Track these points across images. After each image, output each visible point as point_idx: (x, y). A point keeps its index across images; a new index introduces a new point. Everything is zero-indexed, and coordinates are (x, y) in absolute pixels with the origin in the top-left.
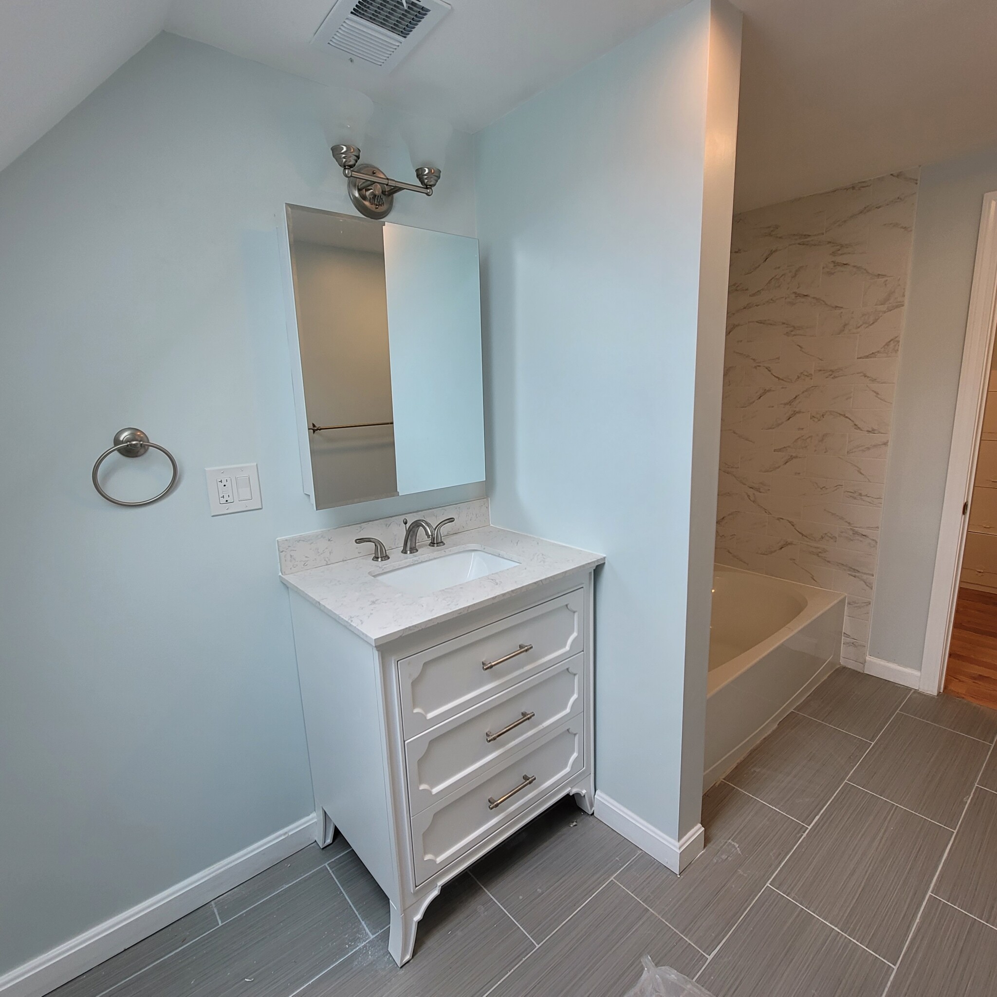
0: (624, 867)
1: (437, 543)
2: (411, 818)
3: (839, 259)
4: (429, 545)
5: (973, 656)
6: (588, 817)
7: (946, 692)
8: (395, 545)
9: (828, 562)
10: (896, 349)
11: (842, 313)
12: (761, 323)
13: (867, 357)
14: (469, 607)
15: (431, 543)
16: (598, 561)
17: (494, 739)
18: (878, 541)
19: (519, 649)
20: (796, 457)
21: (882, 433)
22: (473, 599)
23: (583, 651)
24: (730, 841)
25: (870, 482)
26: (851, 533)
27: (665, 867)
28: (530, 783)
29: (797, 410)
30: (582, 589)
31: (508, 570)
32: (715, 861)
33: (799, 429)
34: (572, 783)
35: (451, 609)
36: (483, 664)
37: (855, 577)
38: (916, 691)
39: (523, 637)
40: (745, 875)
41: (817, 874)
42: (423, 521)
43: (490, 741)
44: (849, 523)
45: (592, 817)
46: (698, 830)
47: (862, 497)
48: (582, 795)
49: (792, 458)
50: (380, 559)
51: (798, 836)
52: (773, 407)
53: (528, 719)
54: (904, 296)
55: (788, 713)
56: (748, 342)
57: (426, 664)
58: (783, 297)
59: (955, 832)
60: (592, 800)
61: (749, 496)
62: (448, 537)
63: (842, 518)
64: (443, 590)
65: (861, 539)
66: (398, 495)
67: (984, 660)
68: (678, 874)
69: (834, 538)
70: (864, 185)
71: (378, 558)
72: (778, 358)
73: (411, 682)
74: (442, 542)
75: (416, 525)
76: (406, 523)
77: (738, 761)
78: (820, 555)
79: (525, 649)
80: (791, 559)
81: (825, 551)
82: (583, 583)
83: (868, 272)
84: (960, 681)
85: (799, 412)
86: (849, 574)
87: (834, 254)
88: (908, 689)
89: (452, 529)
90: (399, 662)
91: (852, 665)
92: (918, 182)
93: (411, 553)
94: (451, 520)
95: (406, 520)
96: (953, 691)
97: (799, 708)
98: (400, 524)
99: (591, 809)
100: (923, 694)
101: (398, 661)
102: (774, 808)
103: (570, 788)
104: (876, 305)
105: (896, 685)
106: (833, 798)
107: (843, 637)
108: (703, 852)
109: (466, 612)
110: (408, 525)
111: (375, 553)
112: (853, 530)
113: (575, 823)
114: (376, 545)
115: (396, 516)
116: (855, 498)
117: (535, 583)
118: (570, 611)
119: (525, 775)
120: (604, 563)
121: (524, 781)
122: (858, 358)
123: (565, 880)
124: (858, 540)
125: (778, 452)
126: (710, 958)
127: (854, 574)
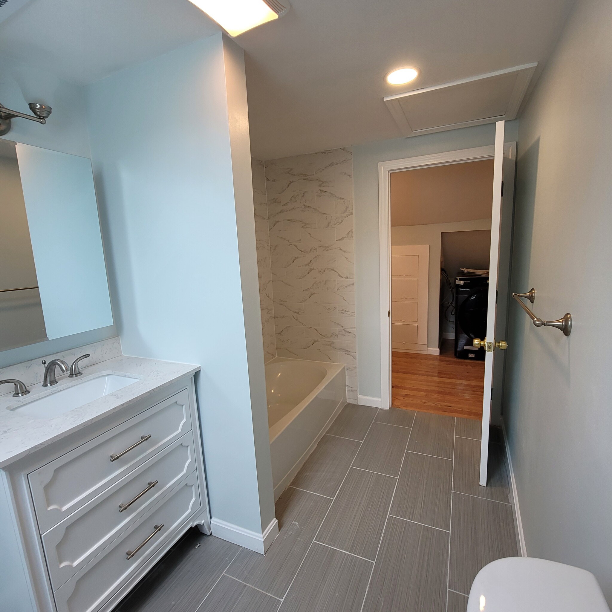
0: (232, 562)
1: (75, 374)
2: (54, 593)
3: (322, 189)
4: (69, 377)
5: (403, 386)
6: (208, 537)
7: (393, 406)
8: (37, 381)
9: (335, 348)
10: (352, 236)
11: (327, 217)
12: (289, 221)
13: (340, 240)
14: (92, 419)
15: (70, 375)
16: (195, 369)
17: (126, 508)
18: (356, 334)
19: (141, 439)
20: (314, 294)
21: (351, 279)
22: (97, 413)
23: (192, 430)
24: (293, 522)
25: (349, 304)
26: (344, 331)
27: (257, 552)
28: (159, 530)
29: (312, 268)
30: (186, 389)
31: (129, 386)
32: (286, 537)
33: (314, 278)
34: (193, 519)
35: (76, 424)
36: (111, 457)
37: (348, 354)
38: (381, 409)
39: (143, 431)
40: (302, 540)
41: (338, 524)
42: (58, 360)
43: (122, 511)
44: (342, 326)
45: (210, 537)
46: (275, 521)
47: (347, 312)
48: (202, 524)
49: (312, 294)
50: (20, 395)
51: (329, 506)
52: (300, 267)
53: (153, 486)
54: (352, 209)
55: (322, 436)
56: (284, 231)
57: (57, 471)
58: (299, 207)
59: (398, 478)
60: (209, 525)
61: (294, 317)
62: (86, 368)
63: (339, 324)
64: (73, 410)
65: (349, 334)
66: (48, 340)
67: (407, 386)
68: (264, 554)
69: (336, 335)
70: (329, 152)
71: (18, 394)
72: (300, 240)
73: (43, 487)
74: (80, 373)
75: (53, 364)
76: (45, 363)
77: (298, 472)
78: (331, 345)
79: (145, 439)
80: (318, 350)
81: (333, 343)
82: (187, 385)
83: (336, 196)
84: (398, 399)
85: (313, 269)
86: (345, 354)
87: (320, 186)
88: (377, 408)
89: (90, 362)
90: (29, 475)
91: (352, 402)
92: (352, 153)
93: (51, 385)
94: (87, 356)
95: (44, 360)
96: (396, 405)
97: (327, 432)
98: (40, 365)
99: (209, 531)
100: (383, 410)
101: (27, 475)
102: (316, 494)
103: (192, 523)
104: (341, 213)
105: (372, 408)
106: (345, 478)
107: (346, 388)
108: (278, 534)
109: (90, 424)
110: (46, 365)
111: (15, 391)
112: (344, 330)
113: (199, 545)
114: (15, 385)
115: (37, 358)
116: (343, 313)
117: (148, 392)
118: (179, 405)
119: (156, 525)
120: (200, 370)
121: (155, 529)
122: (337, 240)
123: (192, 587)
124: (347, 335)
125: (305, 291)
126: (282, 600)
127: (347, 353)
